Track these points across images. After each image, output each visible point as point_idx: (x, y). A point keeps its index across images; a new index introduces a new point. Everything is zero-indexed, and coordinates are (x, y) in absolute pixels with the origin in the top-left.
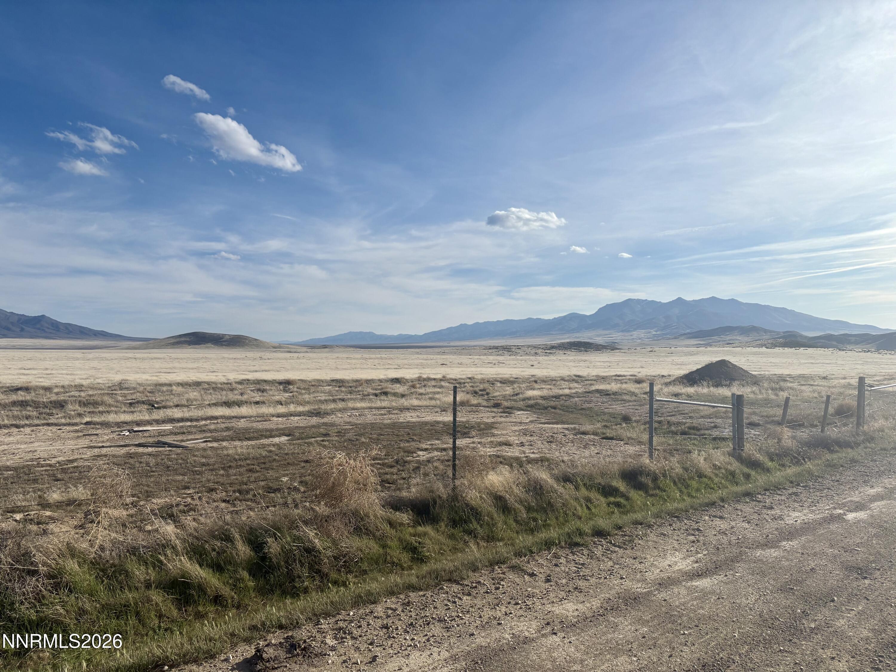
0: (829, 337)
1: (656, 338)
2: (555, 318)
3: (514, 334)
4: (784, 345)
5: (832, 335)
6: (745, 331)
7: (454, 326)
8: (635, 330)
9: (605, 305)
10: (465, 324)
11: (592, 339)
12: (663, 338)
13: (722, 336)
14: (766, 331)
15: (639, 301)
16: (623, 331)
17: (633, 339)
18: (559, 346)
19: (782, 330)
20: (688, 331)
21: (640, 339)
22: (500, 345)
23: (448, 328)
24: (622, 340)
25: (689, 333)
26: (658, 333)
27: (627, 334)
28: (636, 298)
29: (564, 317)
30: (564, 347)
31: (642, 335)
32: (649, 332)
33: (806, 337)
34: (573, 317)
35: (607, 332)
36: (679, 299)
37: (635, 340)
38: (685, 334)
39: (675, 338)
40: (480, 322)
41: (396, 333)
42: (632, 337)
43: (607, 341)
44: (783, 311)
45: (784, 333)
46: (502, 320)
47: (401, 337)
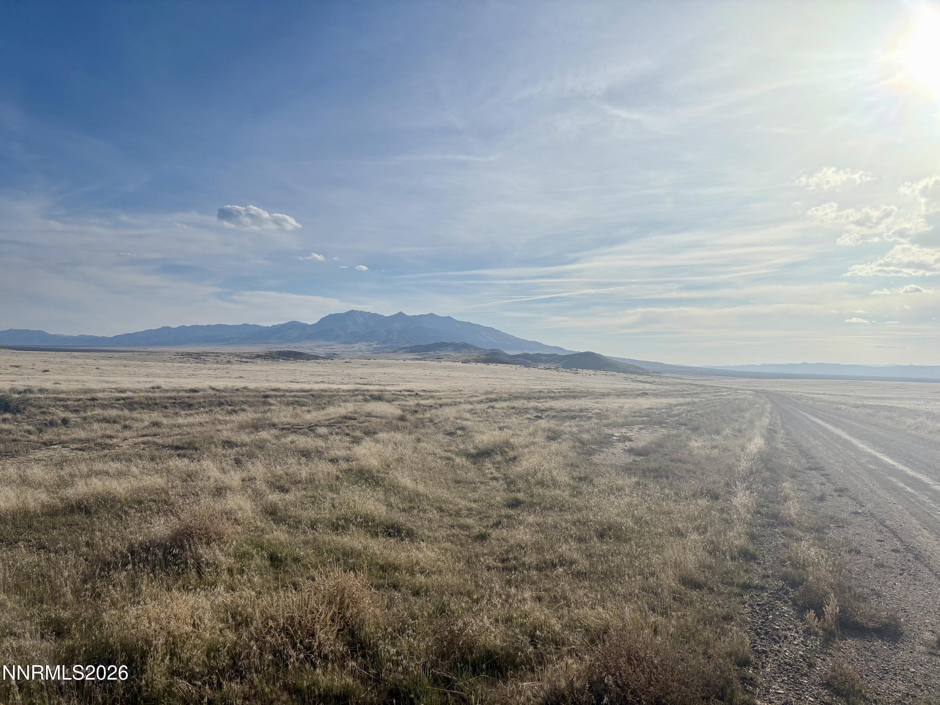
0: (526, 356)
1: (377, 352)
2: (274, 326)
3: (227, 341)
4: (487, 361)
5: (527, 354)
6: (459, 347)
7: (154, 328)
8: (357, 342)
9: (327, 315)
10: (168, 327)
11: (312, 350)
12: (383, 352)
13: (437, 352)
14: (475, 348)
15: (362, 313)
16: (344, 343)
17: (354, 351)
18: (266, 355)
19: (489, 348)
20: (407, 345)
21: (361, 351)
22: (195, 351)
23: (146, 331)
24: (344, 351)
25: (407, 348)
26: (379, 346)
27: (348, 346)
28: (359, 310)
29: (285, 325)
30: (271, 357)
31: (364, 348)
32: (371, 345)
33: (507, 355)
34: (294, 326)
35: (328, 343)
36: (401, 314)
37: (356, 353)
38: (403, 348)
39: (394, 352)
40: (187, 325)
41: (76, 334)
42: (353, 349)
43: (328, 352)
44: (490, 330)
45: (490, 350)
46: (213, 324)
47: (83, 339)
